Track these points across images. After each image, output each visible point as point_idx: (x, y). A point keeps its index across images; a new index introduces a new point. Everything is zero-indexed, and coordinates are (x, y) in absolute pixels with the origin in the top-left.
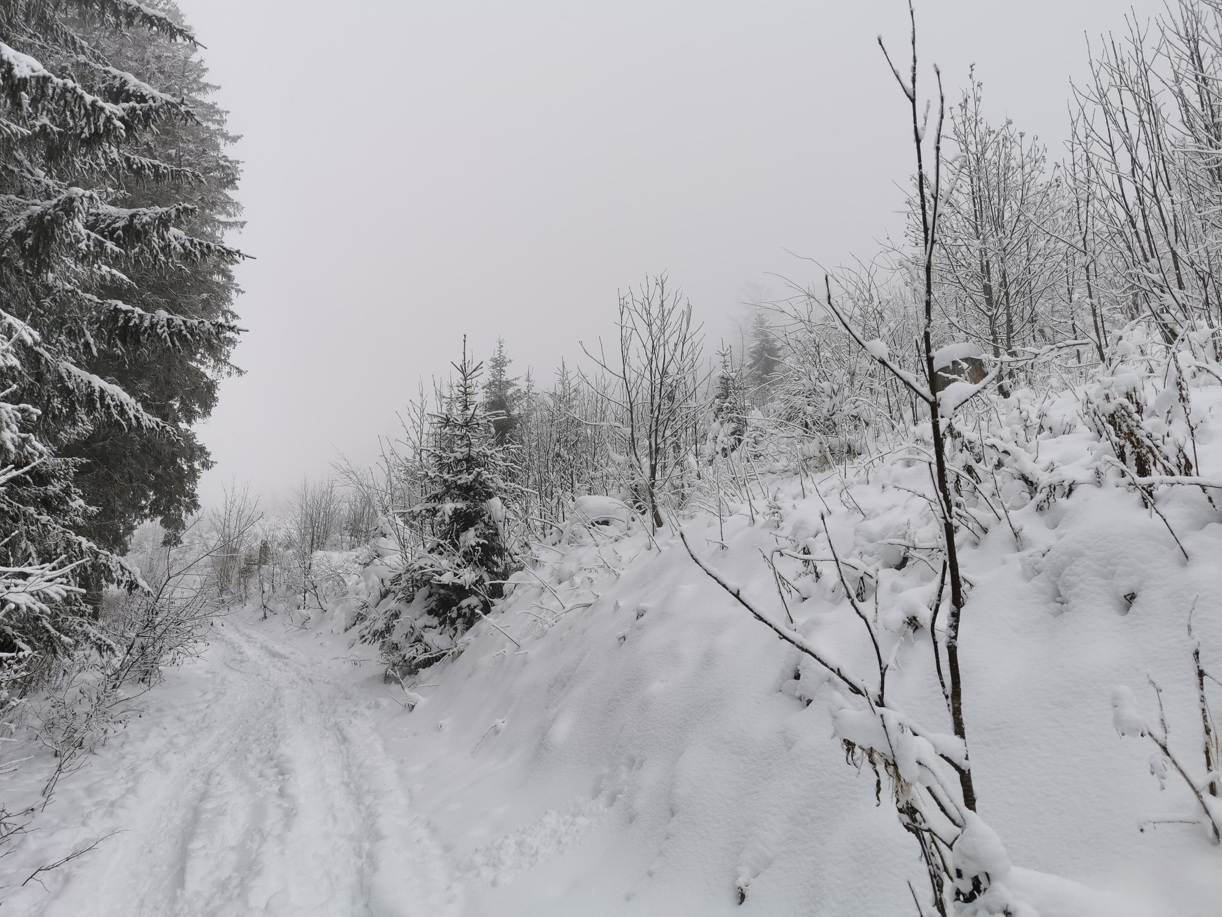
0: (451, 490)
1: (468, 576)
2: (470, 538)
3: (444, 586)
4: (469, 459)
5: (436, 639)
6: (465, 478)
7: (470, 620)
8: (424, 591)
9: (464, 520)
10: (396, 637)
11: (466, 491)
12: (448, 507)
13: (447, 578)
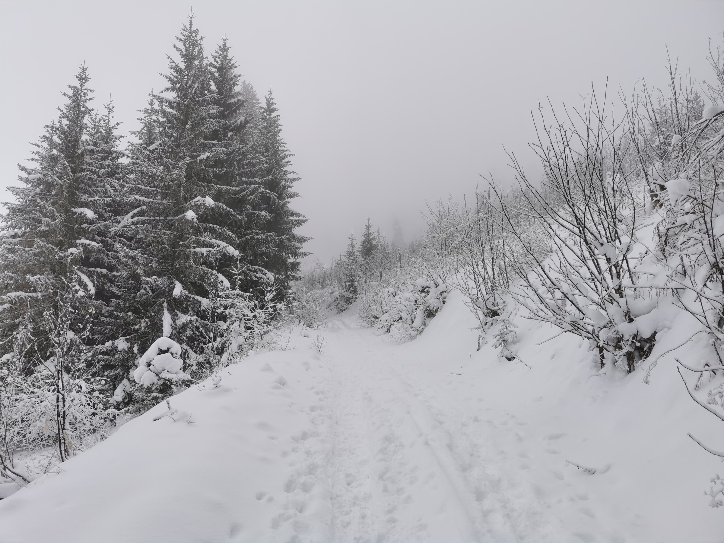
0: (348, 281)
1: (351, 296)
2: (352, 289)
3: (347, 297)
4: (351, 275)
5: (346, 306)
6: (351, 278)
7: (352, 303)
8: (344, 298)
9: (351, 286)
10: (339, 306)
11: (351, 281)
12: (348, 284)
13: (347, 296)
